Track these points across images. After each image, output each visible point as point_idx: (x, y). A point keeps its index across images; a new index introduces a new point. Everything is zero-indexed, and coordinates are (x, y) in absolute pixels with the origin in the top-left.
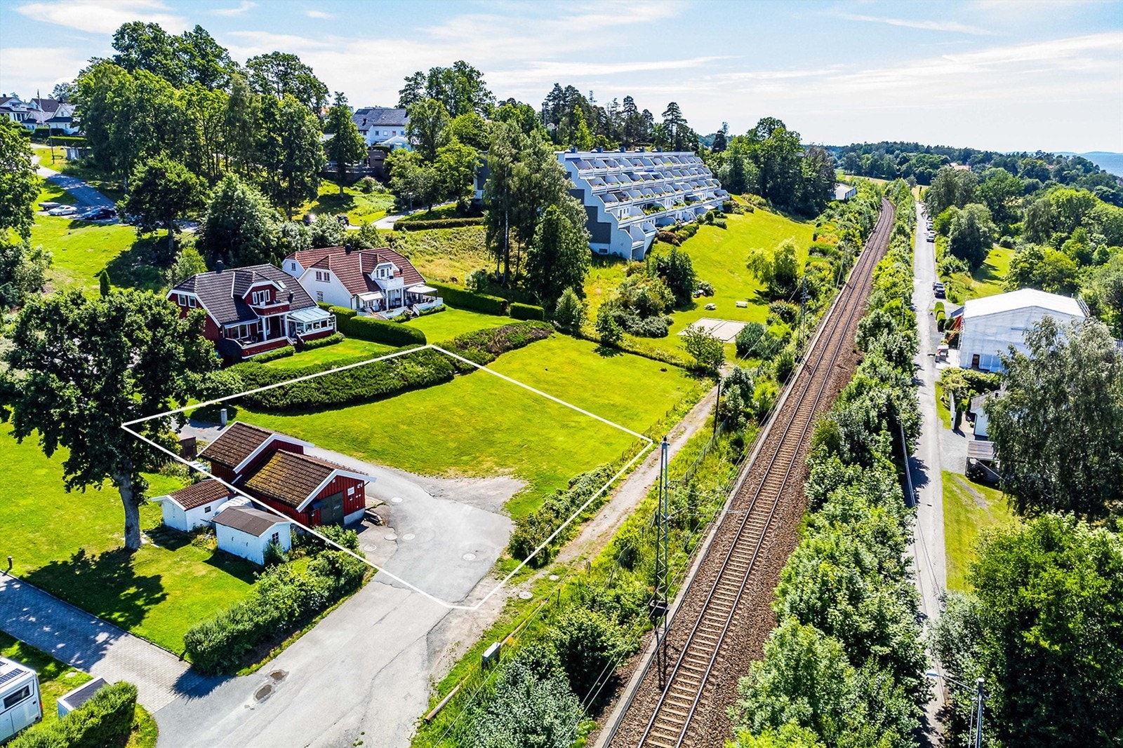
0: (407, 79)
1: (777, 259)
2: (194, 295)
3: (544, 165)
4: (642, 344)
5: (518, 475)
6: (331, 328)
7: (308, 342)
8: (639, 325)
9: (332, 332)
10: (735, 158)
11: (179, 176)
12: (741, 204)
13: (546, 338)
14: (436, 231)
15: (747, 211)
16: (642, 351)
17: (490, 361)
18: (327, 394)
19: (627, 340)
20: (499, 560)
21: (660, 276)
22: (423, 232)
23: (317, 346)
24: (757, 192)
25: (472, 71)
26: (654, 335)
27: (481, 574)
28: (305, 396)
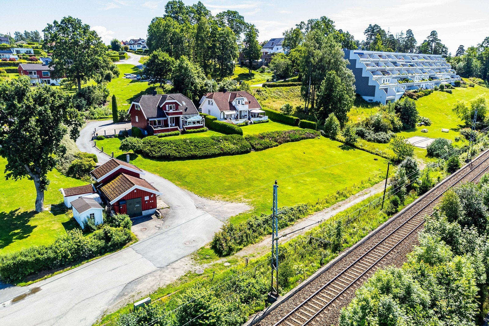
0: (297, 25)
1: (473, 106)
2: (139, 104)
3: (333, 52)
4: (368, 145)
5: (250, 204)
6: (202, 125)
7: (188, 130)
8: (372, 135)
9: (202, 127)
10: (468, 59)
11: (163, 58)
12: (467, 83)
13: (313, 138)
14: (282, 88)
15: (470, 86)
16: (367, 149)
17: (275, 146)
18: (179, 153)
19: (360, 142)
20: (202, 248)
21: (396, 113)
22: (276, 88)
23: (191, 132)
24: (480, 77)
25: (329, 21)
26: (379, 142)
27: (186, 254)
28: (167, 152)
